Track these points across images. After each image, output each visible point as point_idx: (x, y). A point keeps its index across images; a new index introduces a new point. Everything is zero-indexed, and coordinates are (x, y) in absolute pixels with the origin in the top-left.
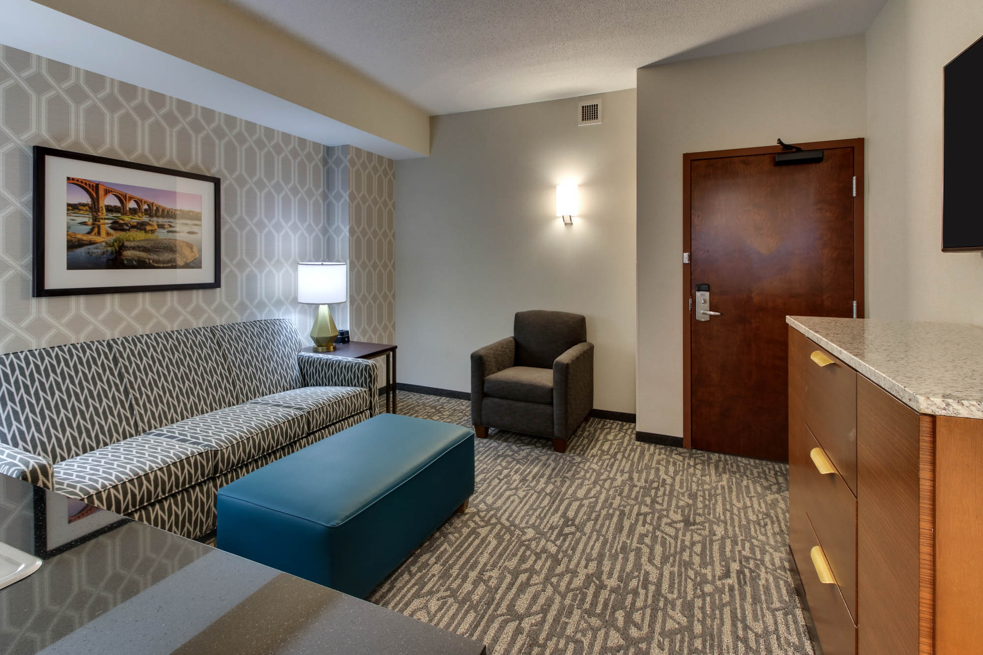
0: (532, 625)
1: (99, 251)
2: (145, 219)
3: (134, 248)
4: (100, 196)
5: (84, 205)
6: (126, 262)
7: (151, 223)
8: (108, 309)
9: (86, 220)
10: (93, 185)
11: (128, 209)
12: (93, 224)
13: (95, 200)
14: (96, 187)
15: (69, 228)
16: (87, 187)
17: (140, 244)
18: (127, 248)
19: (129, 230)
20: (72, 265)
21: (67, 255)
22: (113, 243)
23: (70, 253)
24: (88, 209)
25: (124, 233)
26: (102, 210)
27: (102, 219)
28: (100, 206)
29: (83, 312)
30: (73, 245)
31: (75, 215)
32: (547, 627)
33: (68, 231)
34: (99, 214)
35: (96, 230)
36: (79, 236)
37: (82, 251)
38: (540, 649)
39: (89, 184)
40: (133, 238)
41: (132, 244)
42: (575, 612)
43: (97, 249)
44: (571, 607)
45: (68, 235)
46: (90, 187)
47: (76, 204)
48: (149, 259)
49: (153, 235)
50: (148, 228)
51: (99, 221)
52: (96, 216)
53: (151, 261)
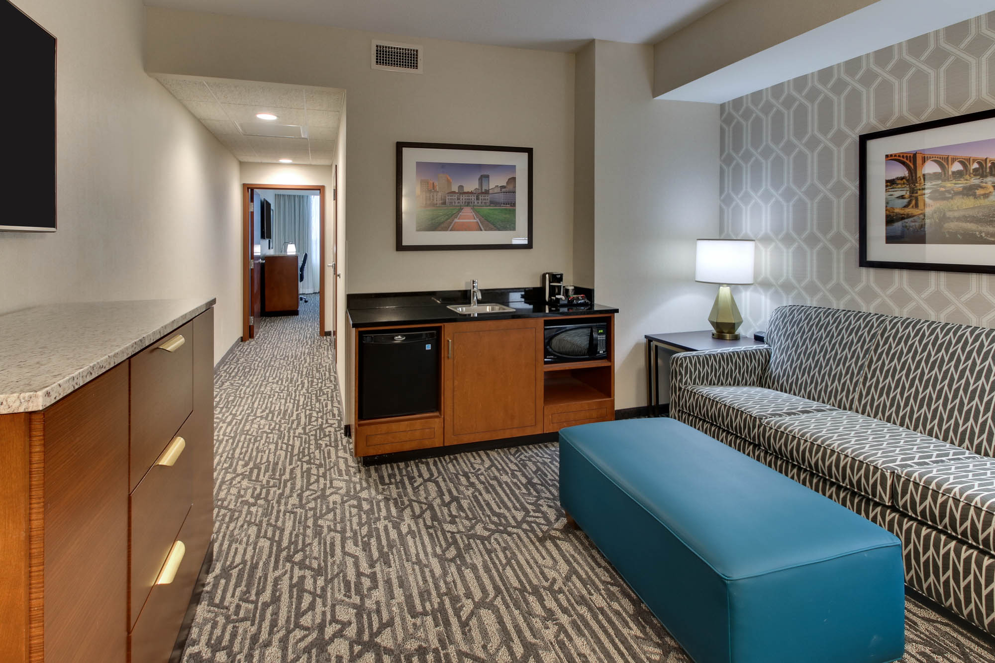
0: (463, 606)
1: (917, 224)
2: (975, 181)
3: (958, 219)
4: (917, 165)
5: (902, 178)
6: (947, 236)
7: (984, 185)
8: (932, 288)
9: (903, 193)
10: (910, 156)
11: (950, 173)
12: (911, 196)
13: (913, 171)
14: (913, 157)
15: (887, 203)
16: (905, 160)
17: (966, 213)
18: (949, 219)
19: (952, 198)
20: (891, 239)
21: (886, 230)
22: (932, 214)
23: (888, 227)
24: (905, 182)
25: (945, 202)
26: (920, 180)
27: (920, 190)
28: (918, 176)
29: (906, 286)
30: (890, 220)
31: (893, 190)
32: (450, 612)
33: (886, 207)
34: (917, 185)
35: (914, 202)
36: (897, 211)
37: (898, 225)
38: (442, 592)
39: (907, 156)
40: (958, 207)
41: (956, 214)
42: (436, 641)
43: (915, 222)
44: (444, 647)
45: (886, 210)
46: (907, 159)
47: (894, 179)
48: (981, 232)
49: (986, 200)
50: (979, 192)
51: (917, 193)
52: (913, 188)
53: (983, 235)
